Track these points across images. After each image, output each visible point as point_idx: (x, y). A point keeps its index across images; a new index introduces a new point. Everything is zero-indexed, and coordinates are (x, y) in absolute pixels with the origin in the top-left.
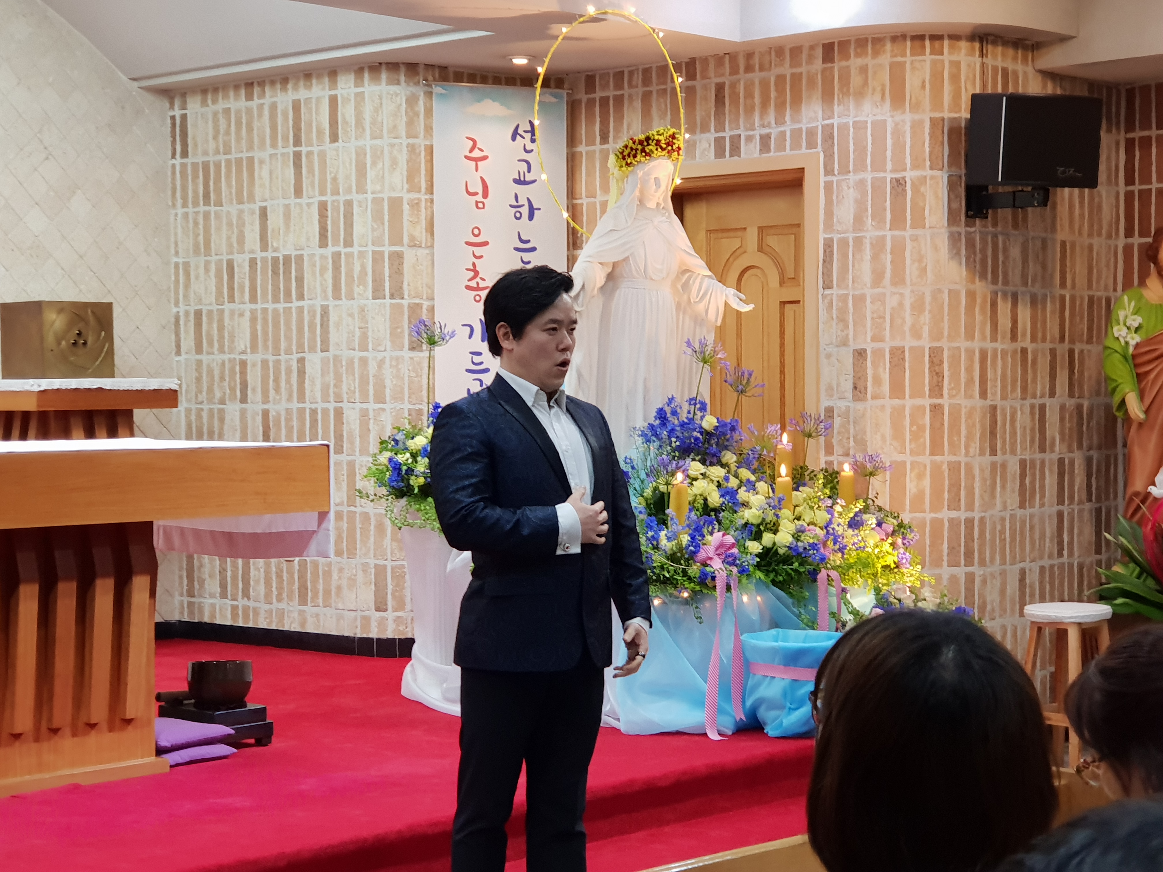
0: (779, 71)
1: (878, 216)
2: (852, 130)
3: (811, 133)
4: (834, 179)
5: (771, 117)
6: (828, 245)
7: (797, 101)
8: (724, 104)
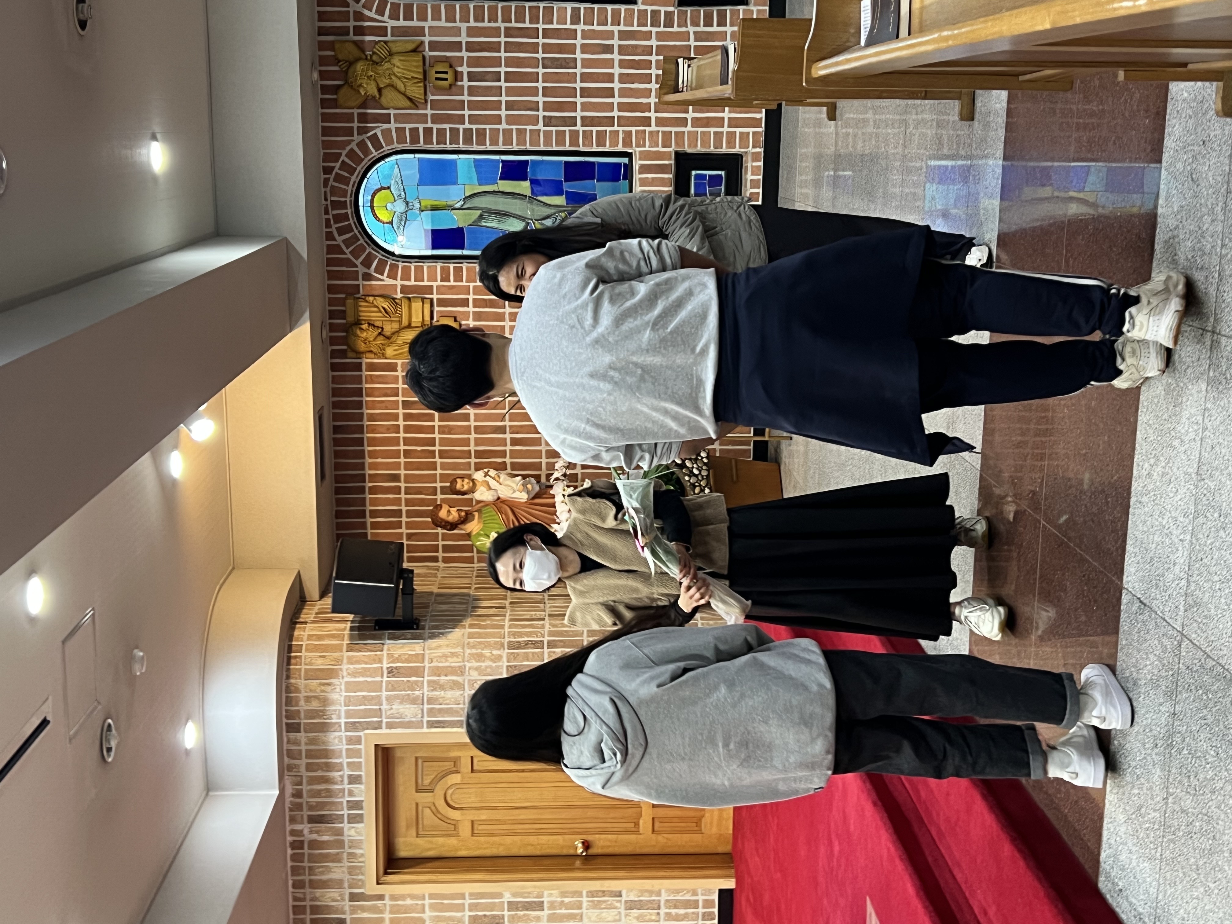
0: (303, 769)
1: (412, 687)
2: (350, 708)
3: (350, 741)
4: (385, 720)
5: (336, 774)
6: (431, 725)
7: (326, 753)
8: (323, 816)
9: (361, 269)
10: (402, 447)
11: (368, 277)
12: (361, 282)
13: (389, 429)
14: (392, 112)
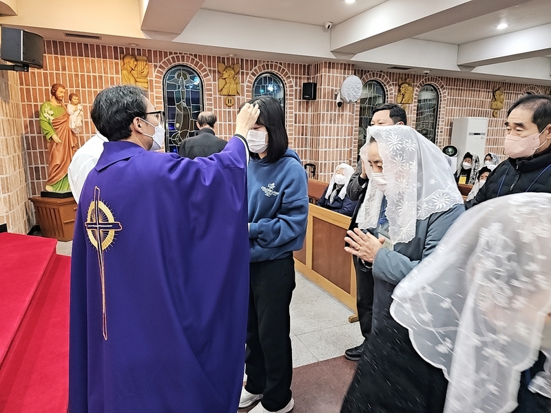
9: (158, 64)
10: (80, 74)
11: (156, 66)
12: (153, 64)
13: (88, 68)
14: (217, 82)
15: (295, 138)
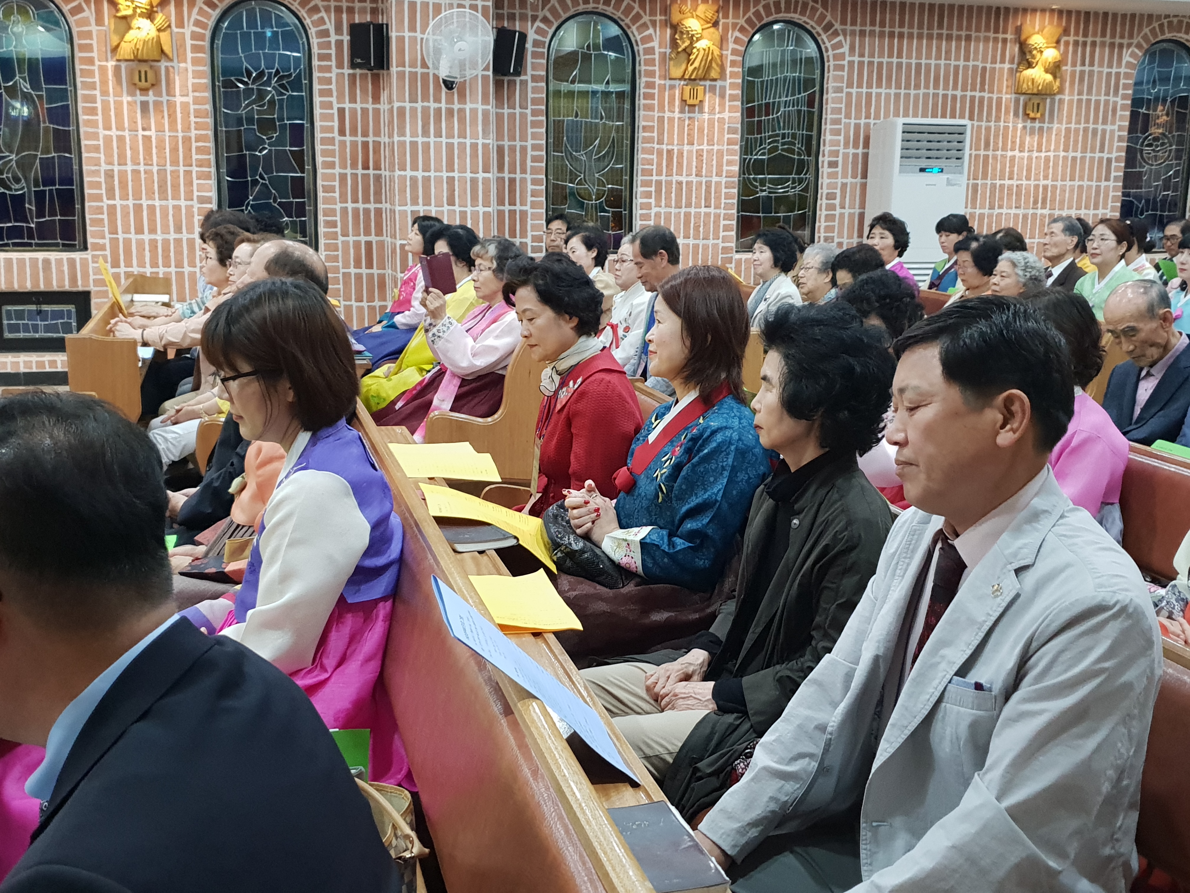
15: (343, 178)
